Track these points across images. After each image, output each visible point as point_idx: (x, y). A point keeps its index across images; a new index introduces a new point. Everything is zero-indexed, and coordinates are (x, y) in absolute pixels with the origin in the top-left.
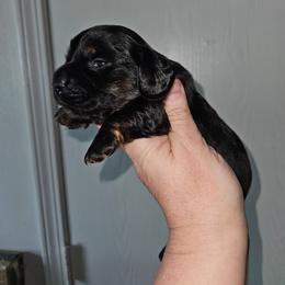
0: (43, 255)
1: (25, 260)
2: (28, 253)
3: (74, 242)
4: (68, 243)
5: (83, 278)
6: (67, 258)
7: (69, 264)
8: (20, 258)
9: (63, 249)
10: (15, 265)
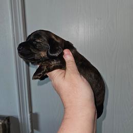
0: (19, 118)
1: (10, 120)
2: (12, 117)
3: (34, 111)
4: (31, 112)
5: (37, 129)
6: (30, 119)
7: (31, 122)
8: (8, 119)
9: (29, 115)
10: (6, 122)
